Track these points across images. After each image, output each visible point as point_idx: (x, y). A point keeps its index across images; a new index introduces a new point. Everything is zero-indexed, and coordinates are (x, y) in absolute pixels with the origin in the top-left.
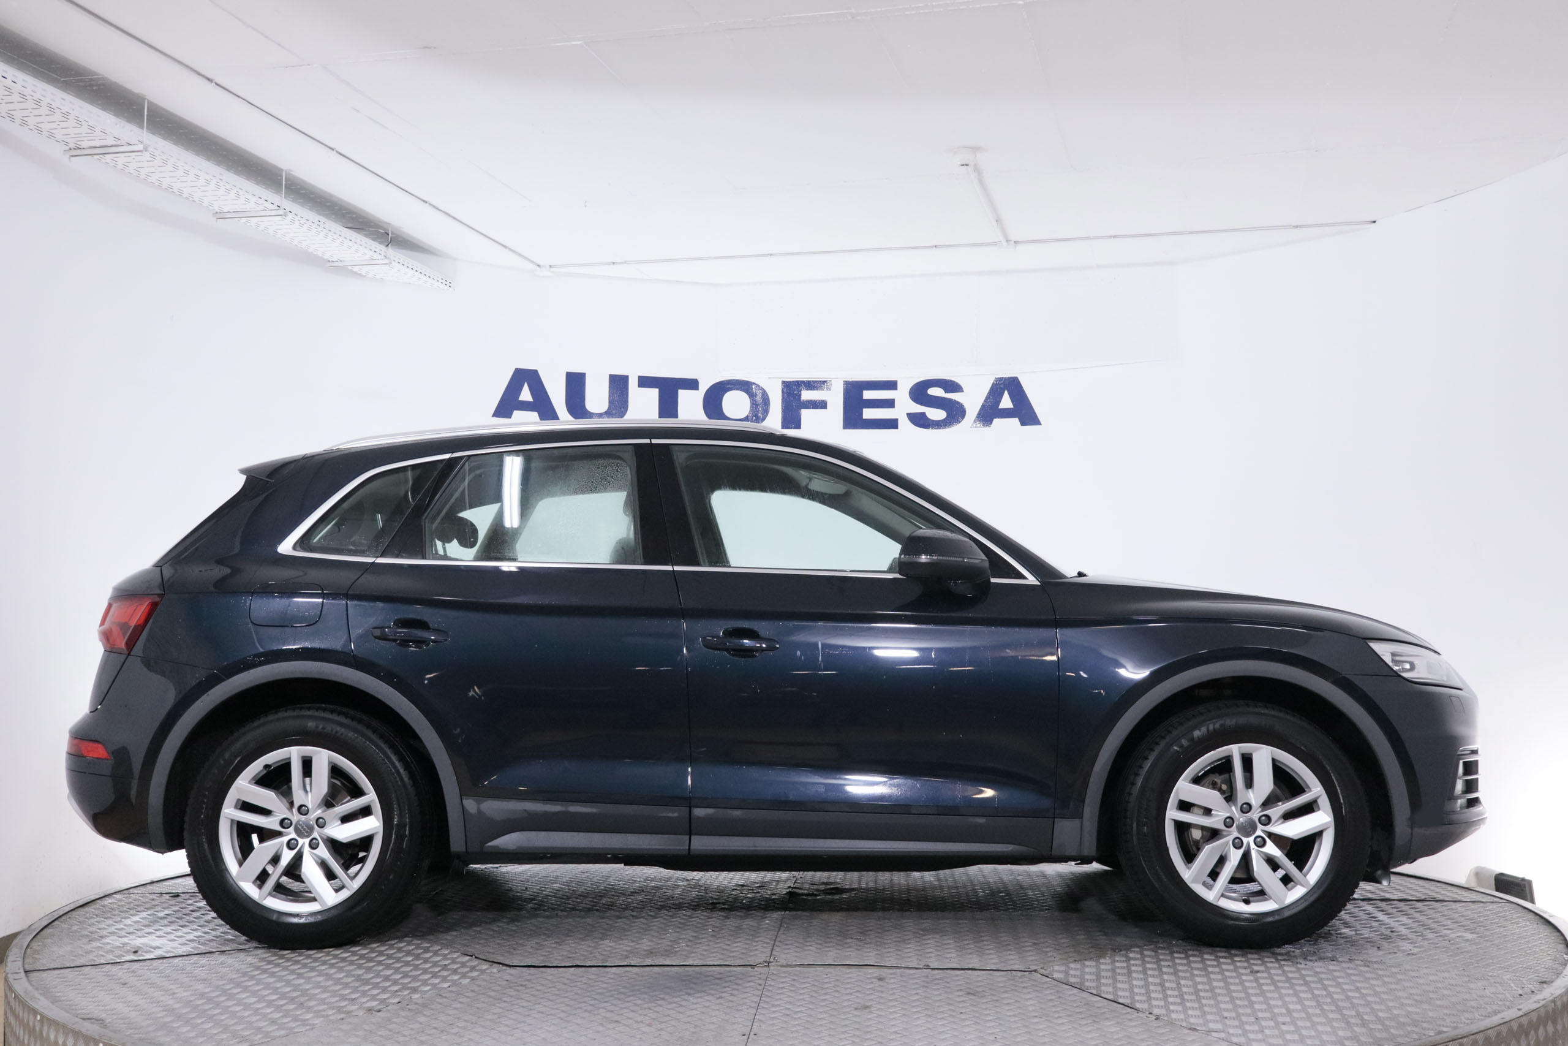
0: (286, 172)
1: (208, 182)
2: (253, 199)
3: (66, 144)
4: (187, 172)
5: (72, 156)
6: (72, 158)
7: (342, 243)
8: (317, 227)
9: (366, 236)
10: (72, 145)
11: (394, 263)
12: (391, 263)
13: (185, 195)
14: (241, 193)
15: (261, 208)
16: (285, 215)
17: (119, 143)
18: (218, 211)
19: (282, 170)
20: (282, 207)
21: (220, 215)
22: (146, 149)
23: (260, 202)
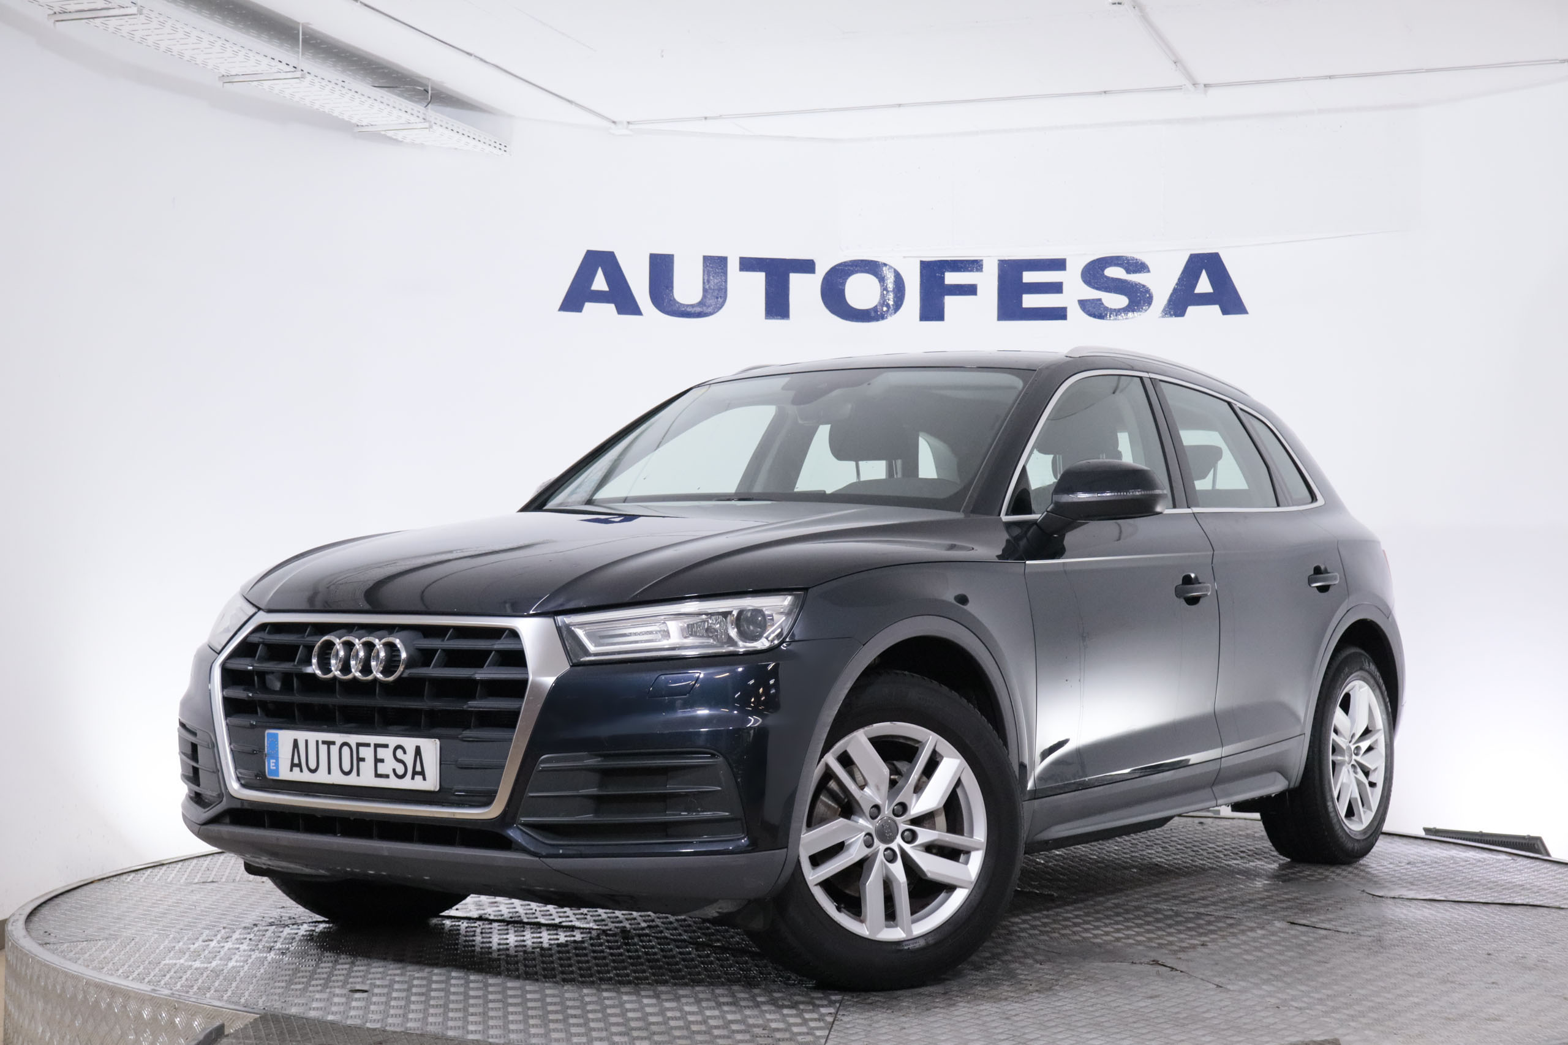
0: (302, 24)
1: (212, 43)
2: (265, 61)
3: (50, 7)
4: (187, 34)
5: (57, 21)
6: (57, 23)
7: (371, 106)
8: (342, 89)
9: (400, 95)
10: (57, 9)
11: (435, 127)
12: (431, 127)
13: (187, 58)
14: (251, 54)
15: (275, 70)
16: (303, 77)
17: (110, 6)
18: (225, 74)
19: (299, 23)
20: (299, 68)
21: (227, 79)
22: (140, 12)
23: (273, 63)
